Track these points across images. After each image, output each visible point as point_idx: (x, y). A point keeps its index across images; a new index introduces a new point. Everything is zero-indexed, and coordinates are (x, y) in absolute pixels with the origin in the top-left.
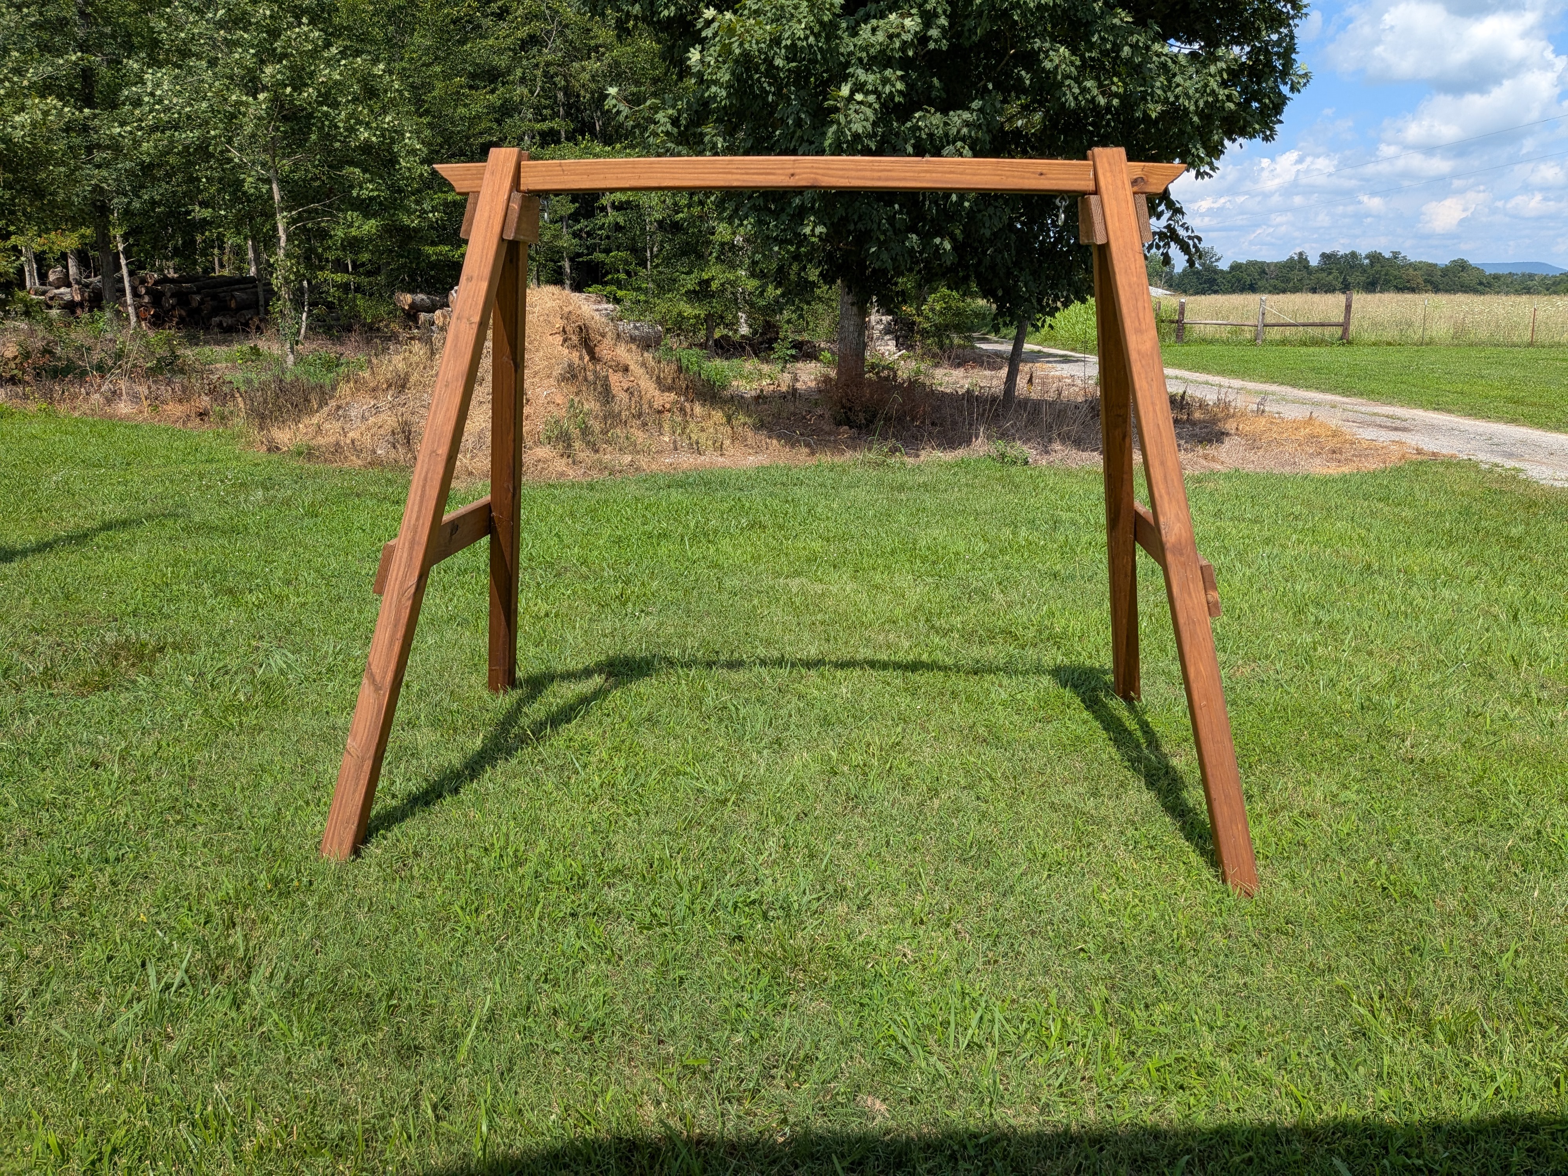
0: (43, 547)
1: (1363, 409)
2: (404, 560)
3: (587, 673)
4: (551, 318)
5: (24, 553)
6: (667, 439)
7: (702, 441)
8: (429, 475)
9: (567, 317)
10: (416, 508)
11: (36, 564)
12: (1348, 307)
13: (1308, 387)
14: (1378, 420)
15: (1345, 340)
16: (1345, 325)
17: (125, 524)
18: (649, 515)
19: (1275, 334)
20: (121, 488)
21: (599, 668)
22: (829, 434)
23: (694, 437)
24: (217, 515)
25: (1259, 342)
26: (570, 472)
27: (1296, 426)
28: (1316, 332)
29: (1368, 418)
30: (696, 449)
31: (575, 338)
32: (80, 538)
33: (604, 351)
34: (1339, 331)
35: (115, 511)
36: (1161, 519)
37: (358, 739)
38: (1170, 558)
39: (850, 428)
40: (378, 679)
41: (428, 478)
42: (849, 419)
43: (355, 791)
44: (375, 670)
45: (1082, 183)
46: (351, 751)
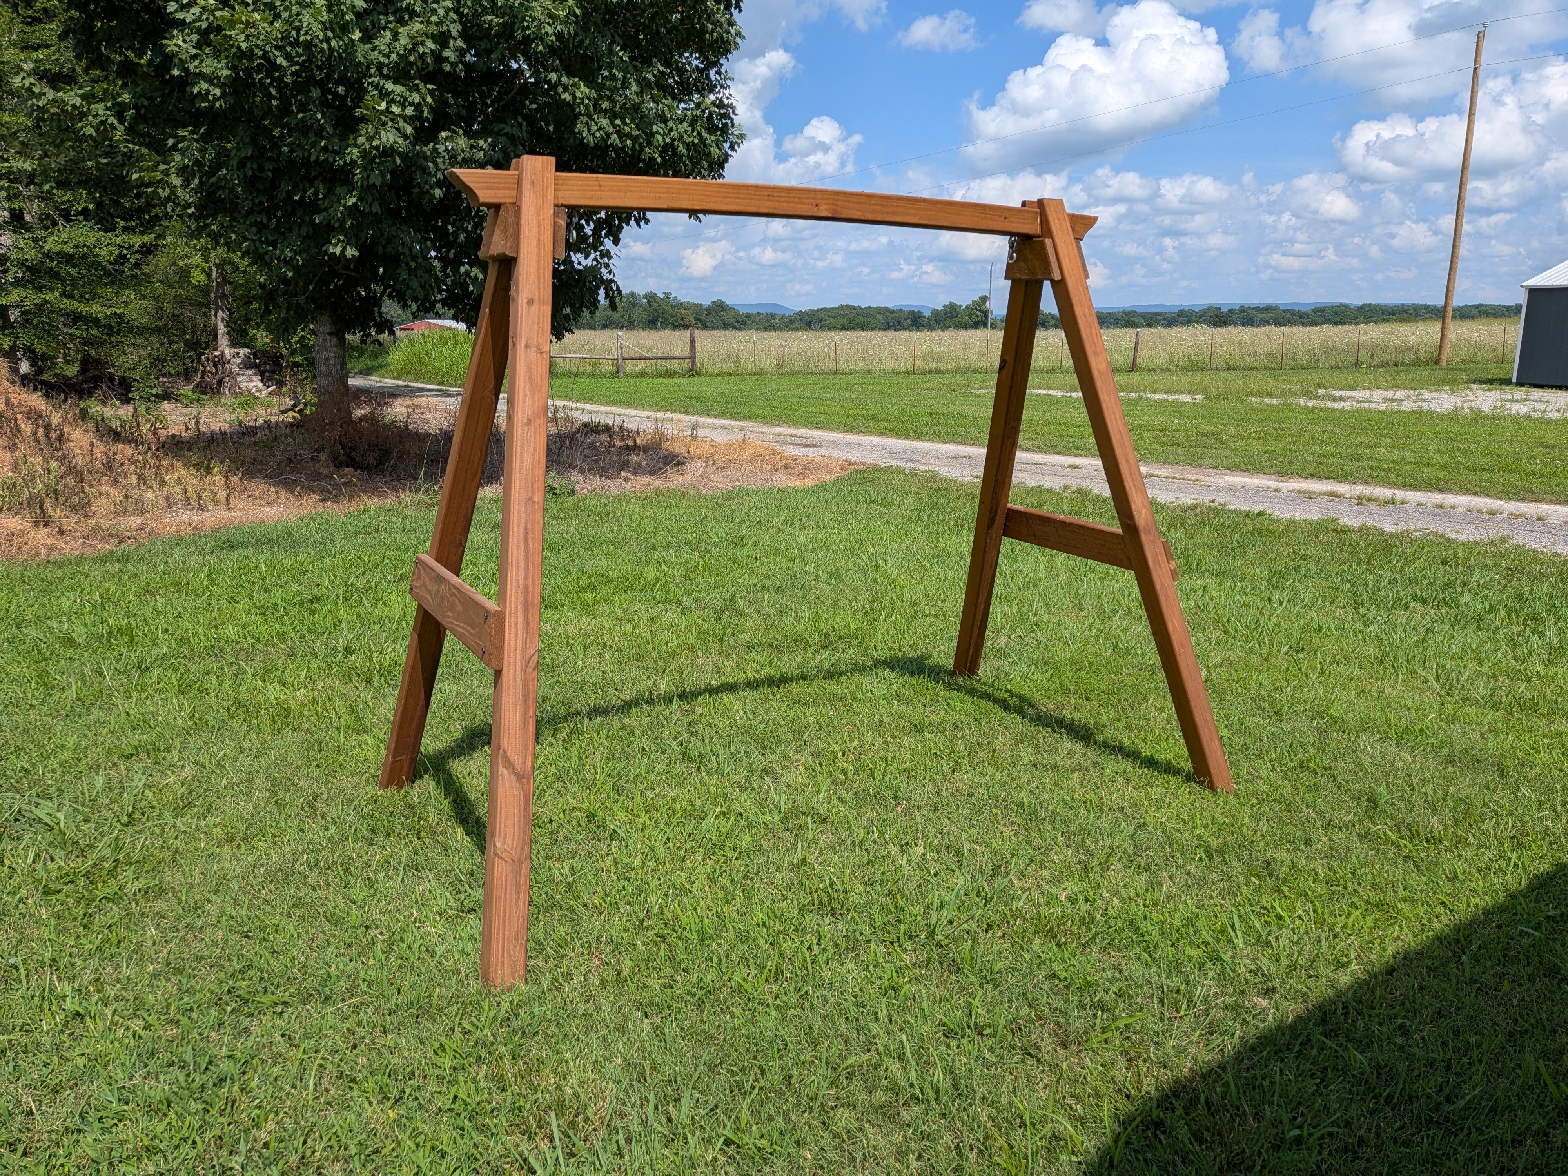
2: (520, 626)
6: (151, 496)
8: (529, 527)
10: (522, 565)
12: (693, 342)
15: (693, 372)
16: (692, 358)
19: (631, 367)
25: (623, 374)
27: (735, 448)
28: (668, 364)
34: (687, 364)
36: (1134, 507)
37: (509, 839)
38: (1144, 538)
39: (356, 469)
40: (518, 766)
41: (526, 529)
42: (353, 460)
43: (517, 900)
44: (513, 757)
45: (1032, 228)
46: (504, 856)
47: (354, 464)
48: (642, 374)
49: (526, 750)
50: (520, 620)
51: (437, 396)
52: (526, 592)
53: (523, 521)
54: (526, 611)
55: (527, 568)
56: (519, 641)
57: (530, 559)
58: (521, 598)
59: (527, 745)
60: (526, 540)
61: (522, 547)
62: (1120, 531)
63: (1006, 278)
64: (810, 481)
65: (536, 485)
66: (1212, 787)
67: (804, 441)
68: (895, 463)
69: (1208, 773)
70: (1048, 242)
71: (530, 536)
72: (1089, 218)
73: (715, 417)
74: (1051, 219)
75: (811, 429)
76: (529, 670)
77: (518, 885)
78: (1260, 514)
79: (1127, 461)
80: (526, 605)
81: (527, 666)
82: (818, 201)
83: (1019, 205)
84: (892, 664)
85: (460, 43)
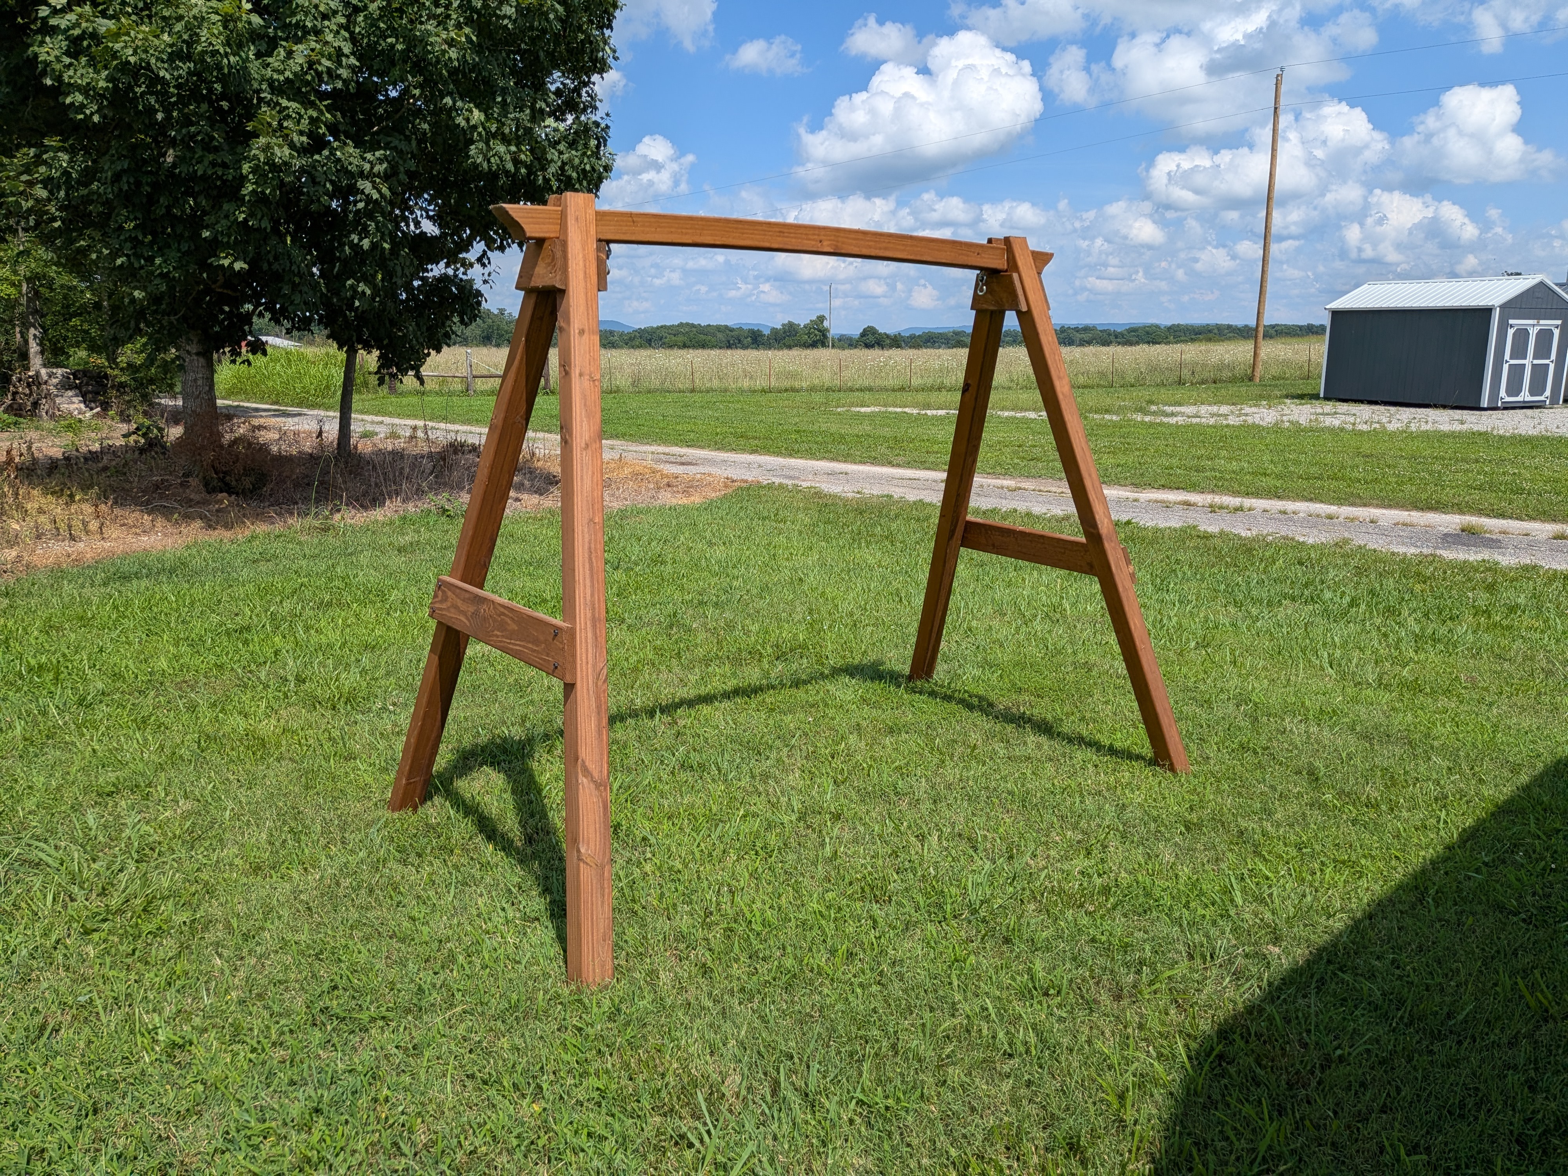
2: (590, 640)
6: (15, 526)
8: (592, 547)
10: (588, 583)
19: (482, 385)
25: (471, 392)
29: (651, 456)
36: (1097, 517)
37: (592, 844)
38: (1107, 545)
39: (230, 494)
40: (596, 775)
41: (590, 548)
42: (227, 484)
43: (603, 902)
44: (591, 766)
45: (999, 263)
46: (588, 861)
47: (229, 490)
49: (602, 759)
50: (590, 635)
51: (274, 416)
52: (593, 609)
53: (587, 540)
54: (594, 627)
55: (592, 586)
56: (590, 655)
57: (595, 577)
58: (589, 615)
59: (602, 754)
60: (590, 559)
61: (587, 566)
62: (1082, 539)
63: (972, 308)
64: (696, 499)
65: (596, 507)
66: (1172, 769)
67: (679, 459)
68: (777, 481)
69: (1168, 757)
70: (1015, 276)
71: (593, 555)
72: (1046, 254)
74: (1017, 255)
75: (681, 447)
76: (600, 683)
77: (602, 888)
78: (1128, 523)
79: (1090, 475)
80: (594, 620)
81: (598, 679)
82: (822, 238)
83: (985, 242)
84: (852, 671)
85: (353, 61)
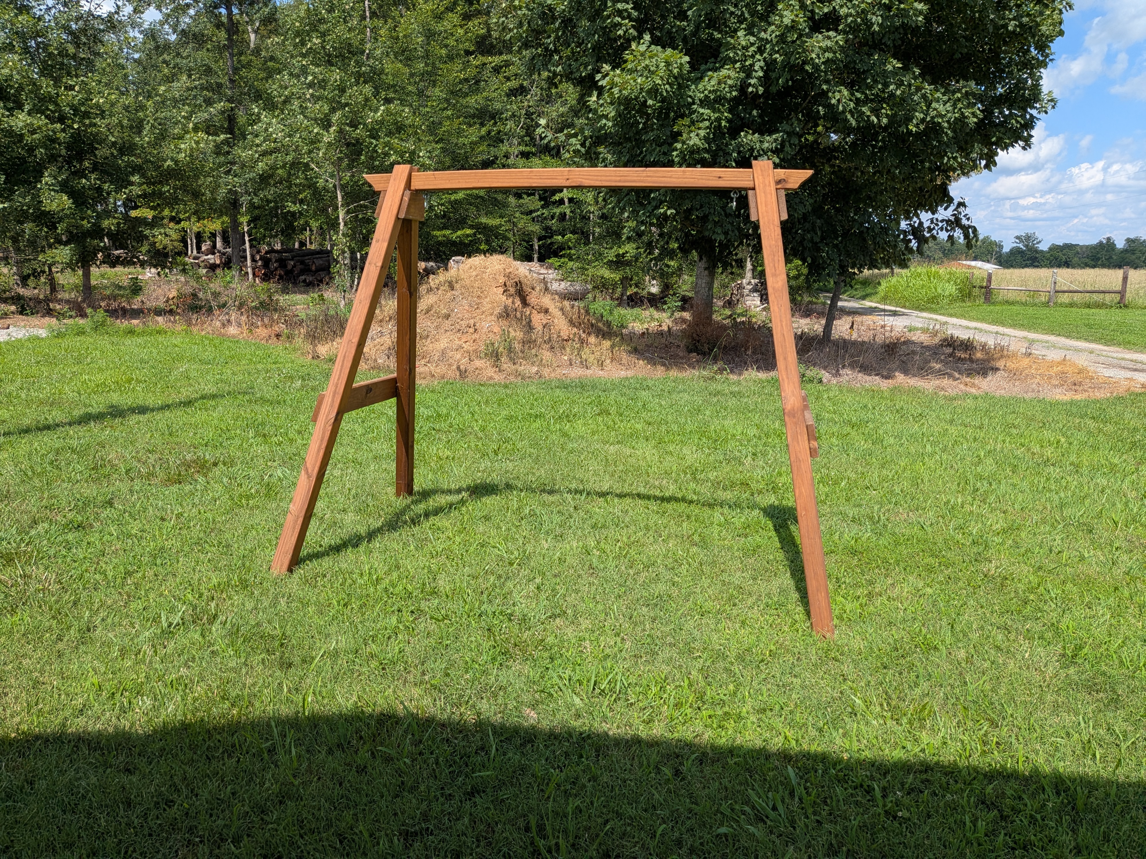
0: (163, 408)
1: (1115, 355)
3: (459, 491)
4: (497, 276)
5: (153, 410)
6: (566, 358)
7: (591, 359)
9: (508, 276)
11: (159, 416)
12: (1125, 279)
13: (1078, 338)
14: (1123, 363)
15: (1122, 304)
16: (1122, 293)
17: (214, 397)
18: (535, 403)
19: (1065, 298)
20: (218, 377)
21: (468, 489)
22: (682, 358)
23: (584, 357)
24: (270, 393)
25: (1051, 304)
26: (496, 377)
27: (1052, 364)
28: (1098, 297)
29: (1116, 361)
30: (585, 364)
31: (512, 290)
32: (188, 403)
33: (532, 299)
34: (1118, 297)
35: (210, 389)
42: (700, 349)
43: (292, 535)
47: (698, 351)
48: (1071, 305)
73: (1090, 341)
